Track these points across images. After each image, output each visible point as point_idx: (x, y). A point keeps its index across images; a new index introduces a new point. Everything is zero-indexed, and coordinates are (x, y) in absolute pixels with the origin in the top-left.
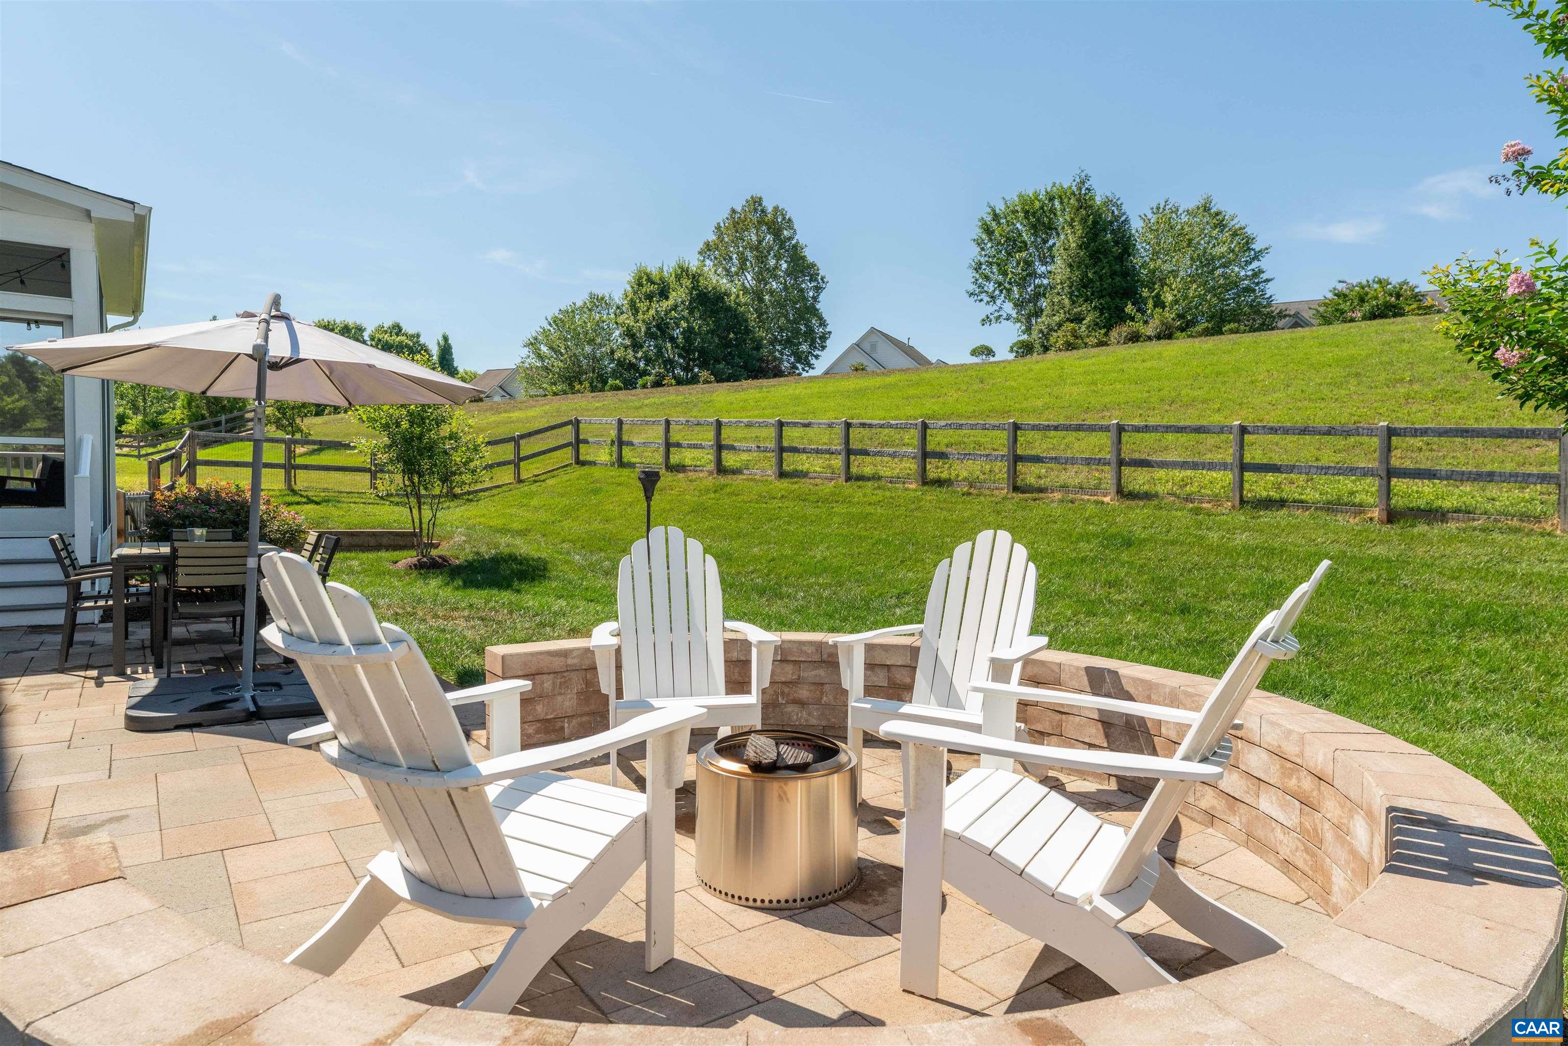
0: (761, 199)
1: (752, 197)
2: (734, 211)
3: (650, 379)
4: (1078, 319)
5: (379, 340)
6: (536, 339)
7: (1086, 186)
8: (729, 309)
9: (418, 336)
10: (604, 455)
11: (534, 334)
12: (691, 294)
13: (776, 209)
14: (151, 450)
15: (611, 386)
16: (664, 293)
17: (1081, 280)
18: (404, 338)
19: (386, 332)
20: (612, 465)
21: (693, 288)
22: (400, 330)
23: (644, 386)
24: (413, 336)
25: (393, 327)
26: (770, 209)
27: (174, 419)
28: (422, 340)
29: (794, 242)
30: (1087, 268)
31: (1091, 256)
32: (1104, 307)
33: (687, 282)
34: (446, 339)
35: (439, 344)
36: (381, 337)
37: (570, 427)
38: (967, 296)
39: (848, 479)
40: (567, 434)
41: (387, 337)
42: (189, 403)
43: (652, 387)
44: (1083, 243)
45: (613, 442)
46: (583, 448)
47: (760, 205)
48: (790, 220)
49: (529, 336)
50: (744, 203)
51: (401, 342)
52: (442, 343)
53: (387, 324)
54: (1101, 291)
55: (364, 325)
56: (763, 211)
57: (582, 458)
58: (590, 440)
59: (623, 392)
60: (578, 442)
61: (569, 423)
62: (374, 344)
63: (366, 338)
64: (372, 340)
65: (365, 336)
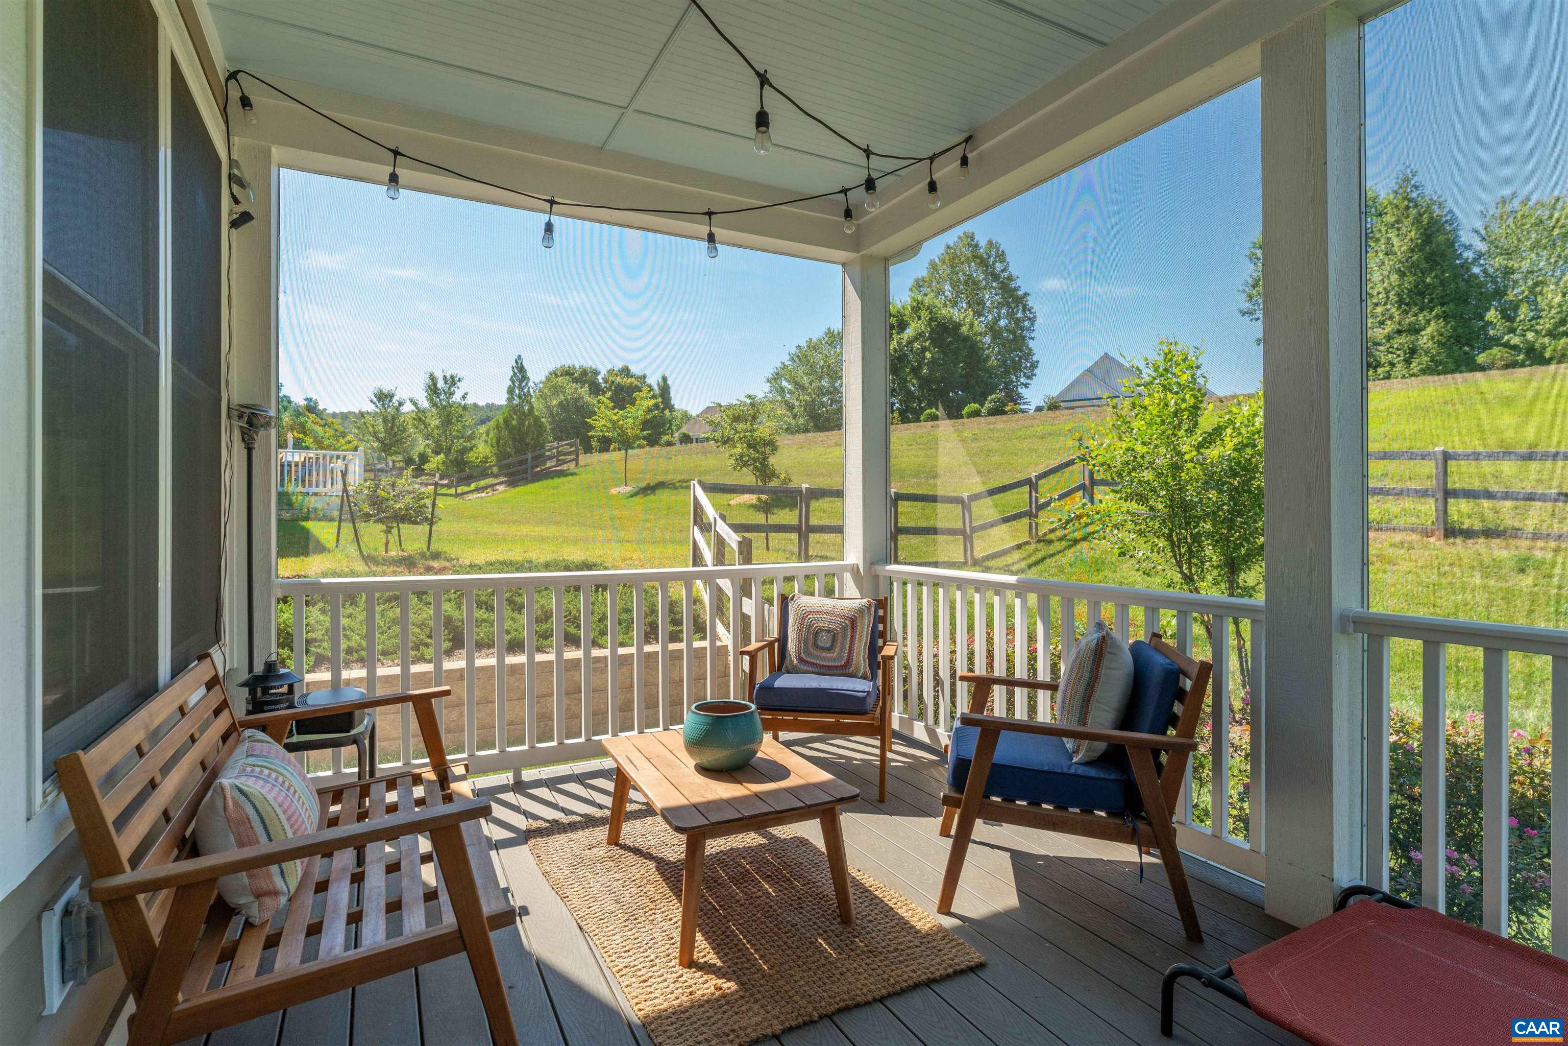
0: (973, 234)
1: (965, 233)
2: (948, 247)
4: (1415, 330)
5: (613, 382)
6: (777, 374)
7: (1413, 182)
8: (966, 339)
9: (645, 377)
12: (930, 325)
13: (990, 243)
14: (466, 489)
15: (930, 414)
16: (902, 326)
17: (1416, 287)
18: (633, 380)
19: (617, 375)
21: (931, 319)
22: (629, 373)
24: (639, 377)
25: (622, 371)
26: (983, 244)
27: (477, 458)
28: (647, 380)
29: (1006, 274)
30: (1423, 274)
31: (1427, 259)
32: (1447, 316)
33: (924, 314)
34: (664, 379)
35: (658, 385)
36: (613, 379)
38: (1240, 315)
41: (618, 379)
42: (498, 441)
44: (1417, 245)
47: (973, 240)
48: (1003, 252)
49: (772, 372)
50: (956, 239)
51: (631, 384)
52: (661, 383)
53: (617, 368)
54: (1442, 297)
55: (597, 370)
56: (976, 246)
62: (608, 385)
63: (601, 381)
64: (606, 382)
65: (600, 378)
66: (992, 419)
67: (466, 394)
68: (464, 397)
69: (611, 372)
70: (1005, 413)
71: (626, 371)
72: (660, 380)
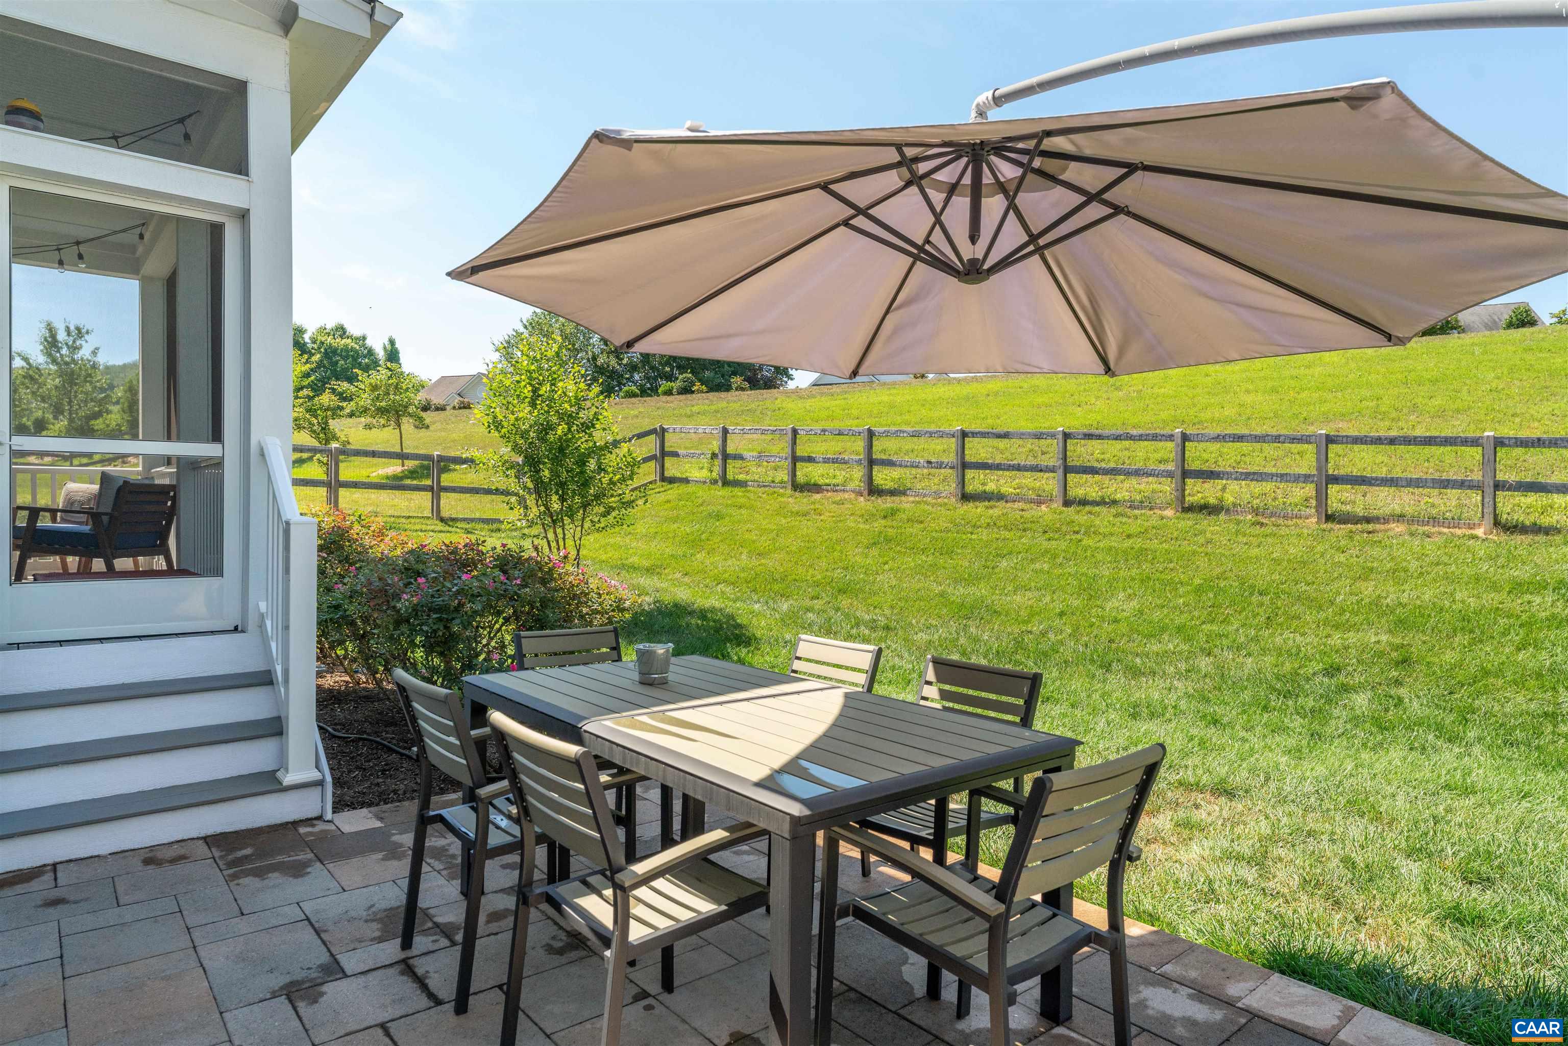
3: (676, 385)
5: (322, 343)
6: (508, 342)
9: (366, 338)
10: (697, 471)
11: (507, 338)
15: (627, 392)
18: (349, 341)
19: (329, 334)
20: (714, 482)
22: (345, 333)
23: (669, 393)
24: (357, 339)
25: (337, 330)
28: (369, 342)
34: (392, 342)
35: (385, 348)
36: (323, 339)
37: (653, 436)
39: (1067, 503)
40: (650, 445)
41: (330, 340)
43: (679, 393)
45: (714, 456)
46: (668, 461)
49: (501, 339)
51: (346, 346)
52: (389, 347)
53: (330, 325)
55: (305, 326)
57: (667, 474)
58: (680, 452)
59: (639, 398)
60: (664, 454)
61: (653, 431)
62: (315, 346)
63: (307, 340)
64: (314, 342)
65: (307, 338)
66: (682, 397)
67: (97, 349)
68: (94, 353)
69: (322, 330)
70: (693, 392)
71: (341, 331)
72: (387, 343)
